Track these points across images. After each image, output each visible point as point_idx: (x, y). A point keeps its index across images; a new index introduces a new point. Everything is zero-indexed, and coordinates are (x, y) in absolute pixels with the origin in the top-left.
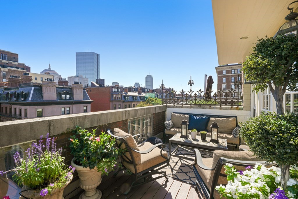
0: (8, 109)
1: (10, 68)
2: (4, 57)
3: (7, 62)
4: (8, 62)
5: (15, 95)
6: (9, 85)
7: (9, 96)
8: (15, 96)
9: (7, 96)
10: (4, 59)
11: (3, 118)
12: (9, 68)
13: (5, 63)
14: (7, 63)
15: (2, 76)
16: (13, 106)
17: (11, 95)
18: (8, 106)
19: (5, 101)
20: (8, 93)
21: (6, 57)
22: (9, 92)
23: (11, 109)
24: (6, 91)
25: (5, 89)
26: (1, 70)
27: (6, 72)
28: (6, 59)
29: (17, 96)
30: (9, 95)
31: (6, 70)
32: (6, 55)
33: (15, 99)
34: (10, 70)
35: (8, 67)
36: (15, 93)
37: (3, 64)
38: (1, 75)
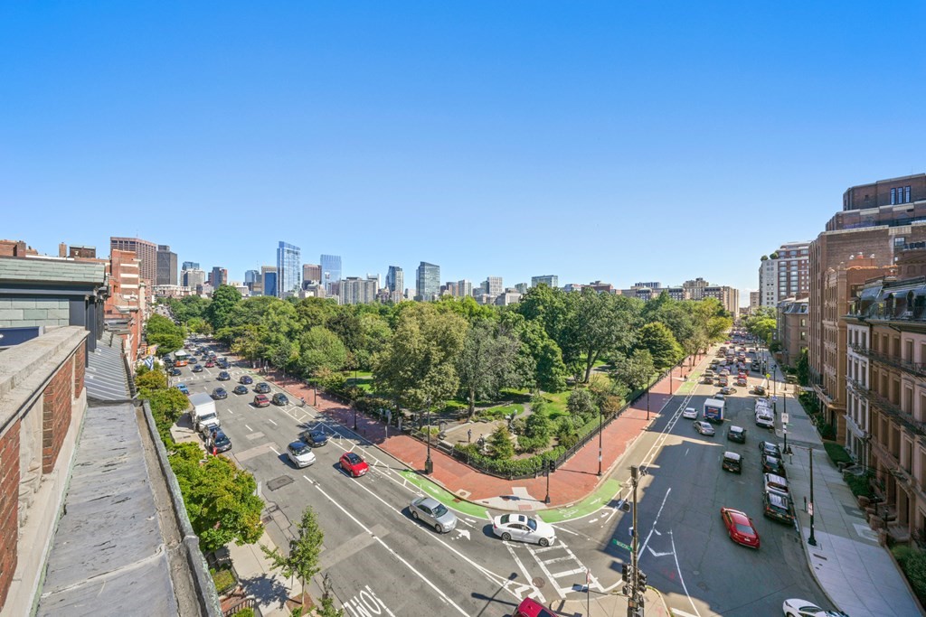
0: (891, 343)
1: (919, 222)
2: (900, 195)
3: (910, 206)
4: (915, 205)
5: (910, 301)
6: (900, 274)
7: (894, 306)
8: (910, 305)
9: (889, 305)
10: (900, 201)
11: (877, 366)
12: (914, 223)
13: (902, 212)
14: (909, 211)
15: (892, 251)
16: (903, 333)
17: (900, 301)
18: (892, 333)
19: (883, 319)
20: (891, 296)
21: (908, 194)
22: (894, 294)
23: (898, 342)
24: (887, 291)
25: (887, 285)
26: (890, 234)
27: (905, 236)
28: (907, 200)
29: (916, 305)
30: (895, 301)
31: (907, 230)
32: (908, 189)
33: (909, 313)
34: (918, 228)
35: (913, 219)
36: (911, 294)
37: (896, 217)
38: (889, 248)
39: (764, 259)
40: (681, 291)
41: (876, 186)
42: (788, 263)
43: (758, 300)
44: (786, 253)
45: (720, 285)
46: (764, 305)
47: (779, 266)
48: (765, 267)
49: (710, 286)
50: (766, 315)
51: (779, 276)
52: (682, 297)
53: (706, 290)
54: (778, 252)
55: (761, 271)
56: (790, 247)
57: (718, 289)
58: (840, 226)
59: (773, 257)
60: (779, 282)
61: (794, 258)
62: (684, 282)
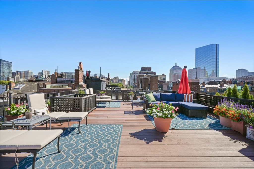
4: (148, 72)
32: (147, 69)
39: (130, 74)
40: (113, 80)
41: (144, 68)
42: (134, 75)
43: (129, 83)
44: (134, 73)
45: (122, 79)
46: (130, 85)
47: (133, 76)
48: (131, 76)
49: (119, 79)
50: (131, 87)
51: (133, 78)
52: (113, 82)
53: (119, 80)
54: (133, 73)
55: (130, 76)
56: (135, 72)
57: (121, 80)
58: (141, 74)
59: (132, 74)
60: (133, 80)
61: (135, 75)
62: (114, 77)
